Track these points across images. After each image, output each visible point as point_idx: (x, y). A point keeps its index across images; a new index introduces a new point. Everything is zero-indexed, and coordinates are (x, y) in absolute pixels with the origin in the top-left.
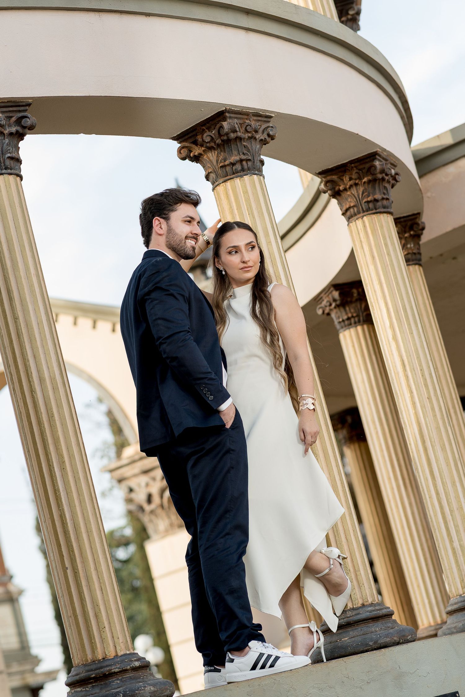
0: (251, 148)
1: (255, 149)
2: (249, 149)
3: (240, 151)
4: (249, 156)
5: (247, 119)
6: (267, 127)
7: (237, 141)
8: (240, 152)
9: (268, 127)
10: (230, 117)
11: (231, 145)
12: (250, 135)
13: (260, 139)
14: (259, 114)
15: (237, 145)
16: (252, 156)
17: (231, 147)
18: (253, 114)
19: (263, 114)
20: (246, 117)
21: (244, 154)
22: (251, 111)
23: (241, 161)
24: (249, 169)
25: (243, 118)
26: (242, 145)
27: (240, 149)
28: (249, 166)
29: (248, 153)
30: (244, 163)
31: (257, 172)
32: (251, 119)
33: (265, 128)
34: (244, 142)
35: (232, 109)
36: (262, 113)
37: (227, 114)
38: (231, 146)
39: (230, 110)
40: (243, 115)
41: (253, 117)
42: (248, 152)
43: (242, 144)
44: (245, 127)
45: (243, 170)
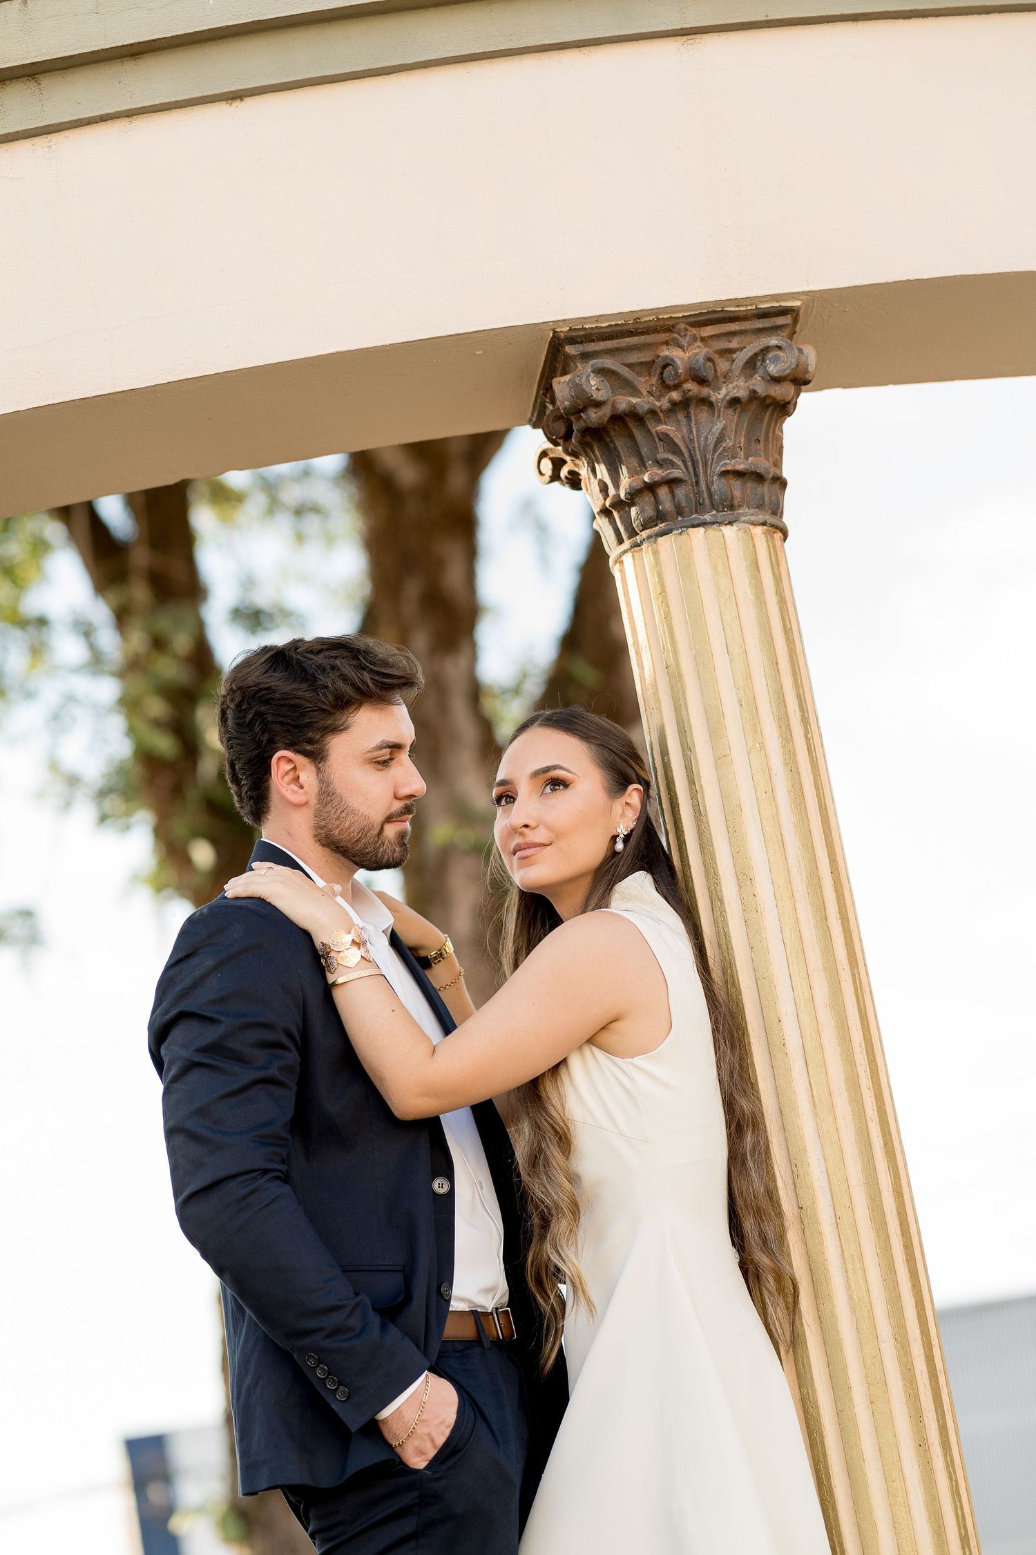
0: (689, 437)
1: (707, 438)
2: (676, 445)
3: (643, 454)
4: (678, 467)
5: (667, 343)
6: (762, 350)
7: (631, 425)
8: (646, 459)
9: (766, 350)
10: (585, 356)
11: (612, 441)
12: (675, 395)
13: (728, 398)
14: (720, 315)
15: (632, 437)
16: (690, 464)
17: (615, 448)
18: (692, 320)
19: (742, 309)
20: (664, 337)
21: (660, 464)
22: (681, 315)
23: (651, 488)
24: (679, 511)
25: (647, 346)
26: (651, 433)
27: (645, 451)
28: (676, 500)
29: (670, 456)
30: (663, 492)
31: (707, 517)
32: (684, 342)
33: (756, 355)
34: (659, 421)
35: (587, 326)
36: (738, 306)
37: (570, 350)
38: (614, 444)
39: (574, 334)
40: (642, 333)
41: (694, 331)
42: (674, 453)
43: (649, 431)
44: (658, 372)
45: (660, 517)
